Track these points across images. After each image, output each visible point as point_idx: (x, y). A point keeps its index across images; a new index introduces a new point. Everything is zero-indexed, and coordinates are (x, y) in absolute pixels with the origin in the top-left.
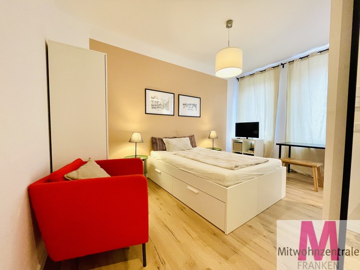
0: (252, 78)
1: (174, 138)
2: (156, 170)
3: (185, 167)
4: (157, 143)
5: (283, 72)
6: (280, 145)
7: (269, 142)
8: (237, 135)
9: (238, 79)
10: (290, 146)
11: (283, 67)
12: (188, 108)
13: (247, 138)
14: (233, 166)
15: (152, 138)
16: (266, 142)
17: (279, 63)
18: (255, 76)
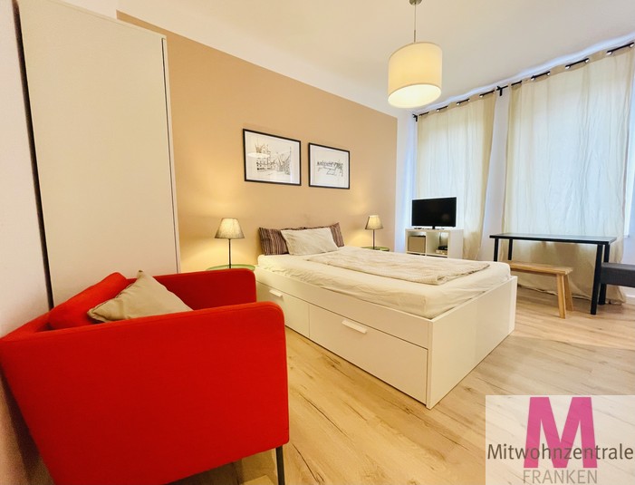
0: (443, 115)
1: (301, 229)
2: (272, 291)
3: (335, 284)
4: (269, 240)
5: (501, 103)
6: (497, 238)
7: (474, 234)
8: (415, 223)
9: (416, 117)
10: (511, 239)
11: (501, 95)
12: (327, 170)
13: (434, 228)
14: (434, 276)
15: (260, 230)
16: (467, 234)
17: (494, 86)
18: (449, 112)
